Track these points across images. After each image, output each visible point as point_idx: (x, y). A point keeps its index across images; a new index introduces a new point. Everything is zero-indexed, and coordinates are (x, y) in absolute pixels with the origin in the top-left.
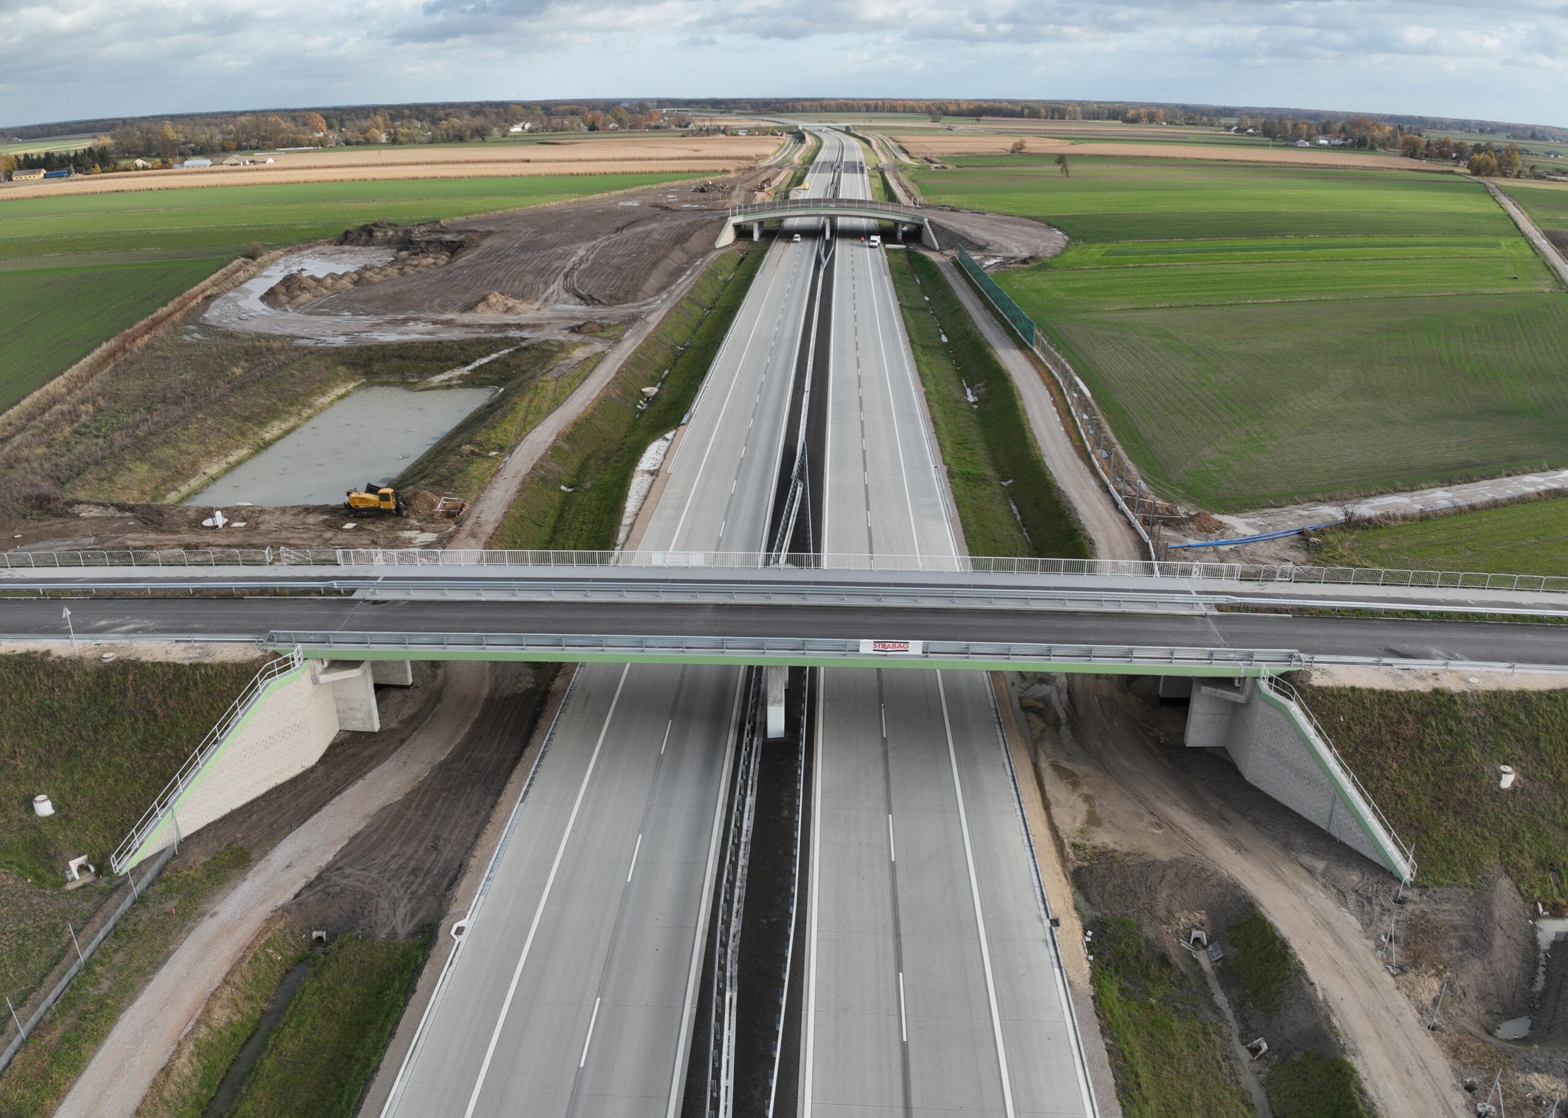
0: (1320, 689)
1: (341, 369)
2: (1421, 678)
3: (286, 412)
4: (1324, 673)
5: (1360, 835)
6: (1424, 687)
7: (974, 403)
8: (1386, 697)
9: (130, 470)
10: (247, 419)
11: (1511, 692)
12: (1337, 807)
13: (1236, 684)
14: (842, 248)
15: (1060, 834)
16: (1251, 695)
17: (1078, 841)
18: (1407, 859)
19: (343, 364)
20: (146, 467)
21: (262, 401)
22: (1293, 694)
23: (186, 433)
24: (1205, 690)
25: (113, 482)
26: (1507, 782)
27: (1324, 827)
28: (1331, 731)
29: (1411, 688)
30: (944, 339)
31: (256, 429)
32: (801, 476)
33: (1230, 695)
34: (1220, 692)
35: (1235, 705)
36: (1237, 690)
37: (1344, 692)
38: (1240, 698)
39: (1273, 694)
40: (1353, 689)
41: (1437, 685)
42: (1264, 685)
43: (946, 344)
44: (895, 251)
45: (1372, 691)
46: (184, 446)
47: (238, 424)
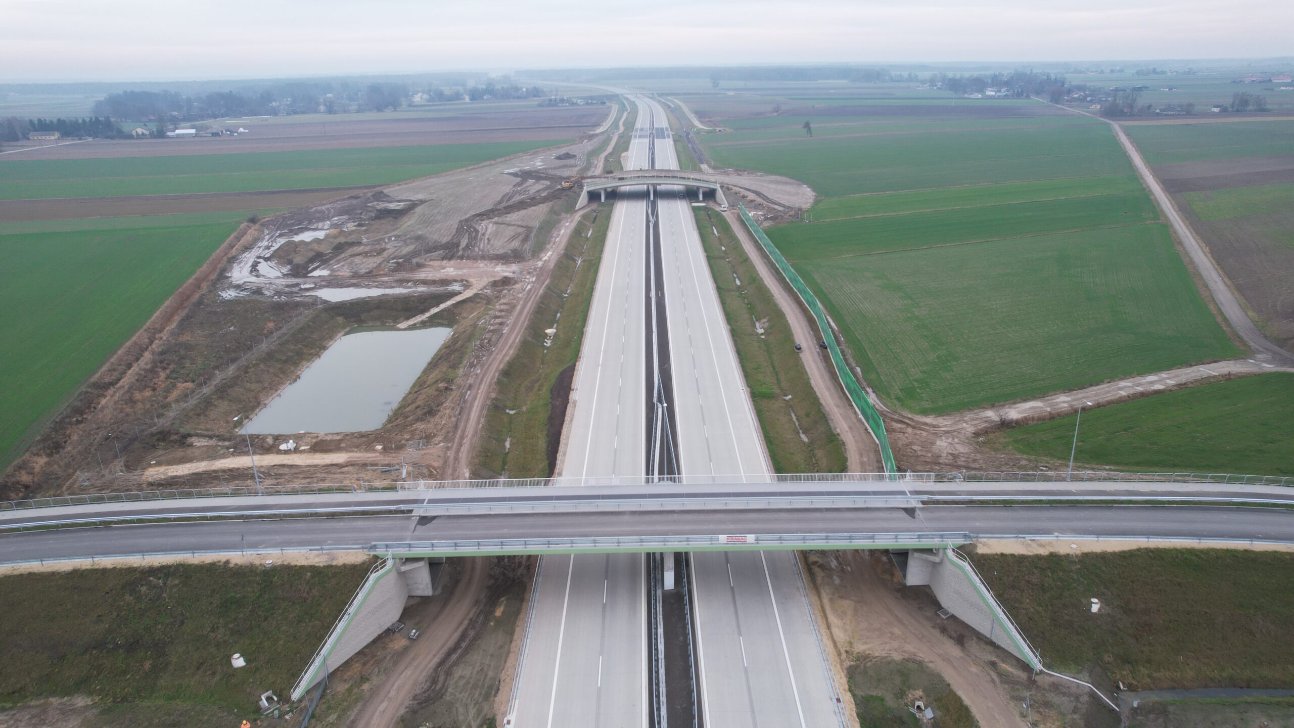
0: (983, 556)
1: (340, 319)
2: (1041, 545)
3: (310, 354)
4: (985, 544)
5: (1009, 642)
6: (1044, 552)
7: (762, 334)
8: (1020, 560)
9: (215, 406)
10: (285, 362)
11: (1096, 553)
12: (995, 625)
13: (934, 551)
14: (662, 205)
15: (838, 644)
16: (943, 557)
17: (848, 649)
18: (1036, 657)
19: (340, 315)
20: (226, 403)
21: (292, 347)
22: (966, 559)
23: (247, 375)
24: (916, 555)
25: (206, 416)
26: (1095, 608)
27: (988, 636)
28: (990, 582)
29: (1036, 552)
30: (738, 282)
31: (292, 368)
32: (660, 400)
33: (932, 558)
34: (925, 556)
35: (935, 565)
36: (935, 554)
37: (996, 557)
38: (936, 559)
39: (955, 559)
40: (1002, 554)
41: (1052, 550)
42: (950, 553)
43: (739, 287)
44: (699, 208)
45: (1013, 555)
46: (248, 385)
47: (279, 366)
